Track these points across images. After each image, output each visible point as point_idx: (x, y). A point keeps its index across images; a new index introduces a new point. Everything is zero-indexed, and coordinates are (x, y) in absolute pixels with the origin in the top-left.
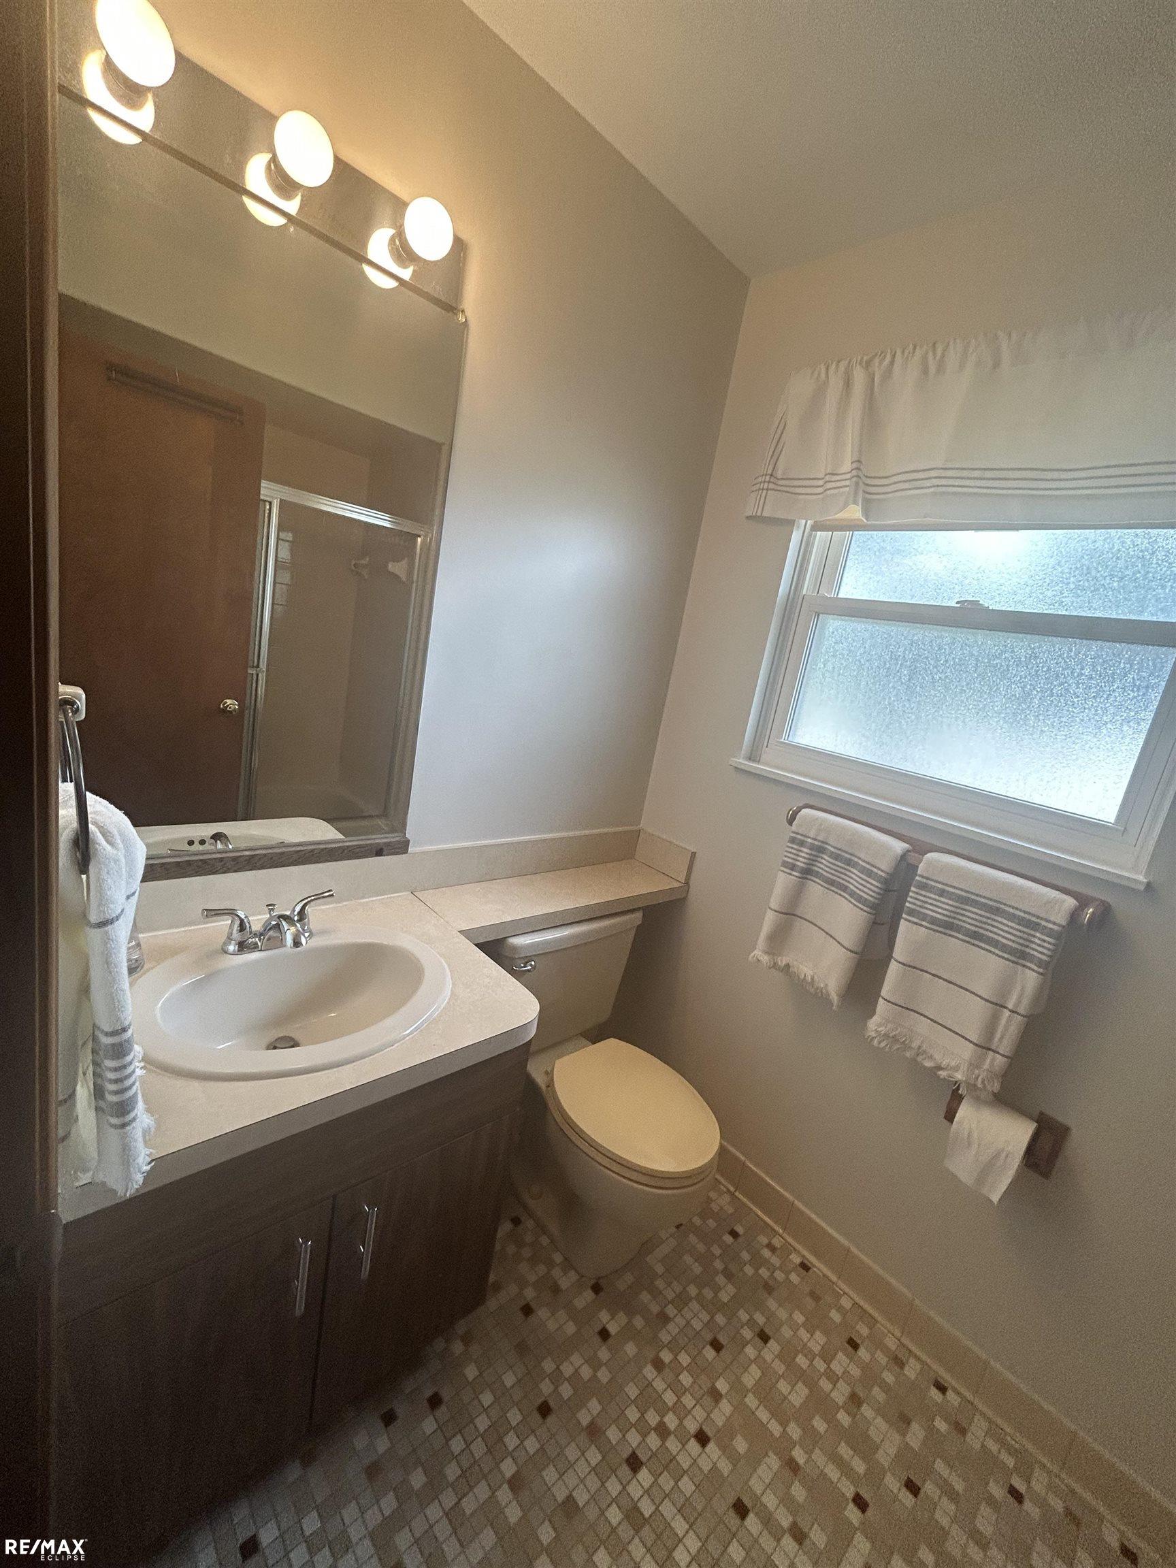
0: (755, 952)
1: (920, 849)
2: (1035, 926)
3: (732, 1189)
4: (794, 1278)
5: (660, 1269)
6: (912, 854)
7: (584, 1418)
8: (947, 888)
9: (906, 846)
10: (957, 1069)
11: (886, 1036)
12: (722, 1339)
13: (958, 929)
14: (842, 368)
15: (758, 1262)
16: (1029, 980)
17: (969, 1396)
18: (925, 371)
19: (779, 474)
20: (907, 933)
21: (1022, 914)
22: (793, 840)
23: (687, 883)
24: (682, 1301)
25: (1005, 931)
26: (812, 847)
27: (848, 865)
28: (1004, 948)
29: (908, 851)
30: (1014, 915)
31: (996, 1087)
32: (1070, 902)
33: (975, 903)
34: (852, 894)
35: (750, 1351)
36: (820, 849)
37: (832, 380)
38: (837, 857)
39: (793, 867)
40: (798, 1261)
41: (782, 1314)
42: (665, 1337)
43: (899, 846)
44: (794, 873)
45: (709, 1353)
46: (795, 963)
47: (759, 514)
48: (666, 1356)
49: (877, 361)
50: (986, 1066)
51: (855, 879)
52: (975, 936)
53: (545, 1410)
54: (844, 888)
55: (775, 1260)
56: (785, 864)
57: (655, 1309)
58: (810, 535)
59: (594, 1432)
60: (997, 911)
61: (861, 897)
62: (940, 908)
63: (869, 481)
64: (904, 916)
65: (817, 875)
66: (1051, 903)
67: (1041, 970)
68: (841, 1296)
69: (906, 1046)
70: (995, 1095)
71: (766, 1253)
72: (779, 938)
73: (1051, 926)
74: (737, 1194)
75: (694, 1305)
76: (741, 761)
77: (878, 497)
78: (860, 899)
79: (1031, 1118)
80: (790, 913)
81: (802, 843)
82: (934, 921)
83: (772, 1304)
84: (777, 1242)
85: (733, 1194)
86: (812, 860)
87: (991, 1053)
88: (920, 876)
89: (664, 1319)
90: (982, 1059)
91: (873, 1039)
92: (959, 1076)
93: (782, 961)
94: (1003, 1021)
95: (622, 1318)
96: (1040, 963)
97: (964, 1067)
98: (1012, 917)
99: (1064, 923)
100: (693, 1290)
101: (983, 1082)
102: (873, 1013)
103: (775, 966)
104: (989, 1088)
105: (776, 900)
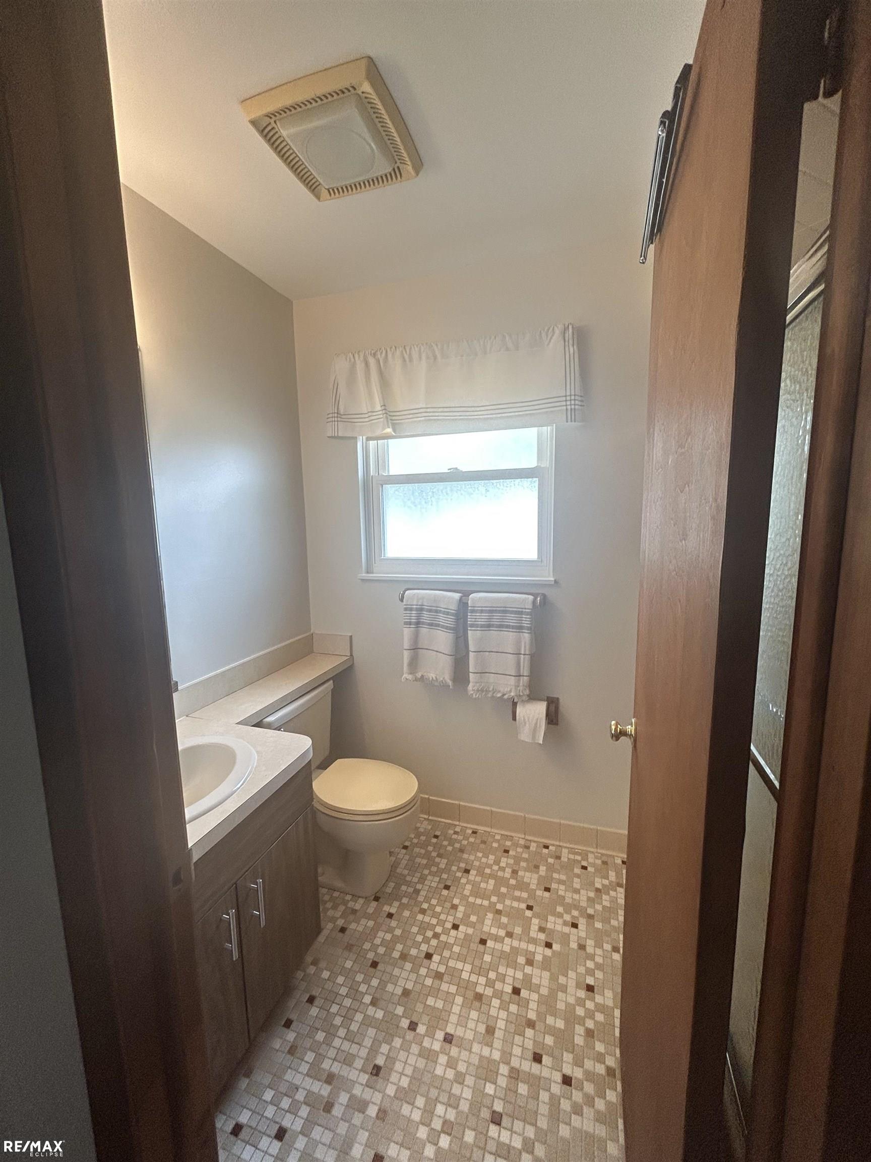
0: (404, 676)
1: (466, 594)
2: (521, 613)
3: (426, 817)
4: (472, 840)
5: (406, 872)
6: (464, 598)
7: (396, 954)
8: (484, 608)
9: (460, 594)
10: (510, 691)
11: (478, 690)
12: (449, 883)
13: (492, 626)
14: (362, 356)
15: (452, 842)
16: (526, 636)
17: (557, 843)
18: (404, 360)
19: (342, 412)
20: (472, 636)
21: (515, 609)
22: (406, 609)
23: (351, 655)
24: (422, 879)
25: (511, 620)
26: (417, 610)
27: (437, 613)
28: (513, 627)
29: (461, 597)
30: (513, 611)
31: (527, 692)
32: (531, 597)
33: (496, 611)
34: (443, 627)
35: (463, 881)
36: (420, 610)
37: (358, 362)
38: (430, 611)
39: (410, 623)
40: (470, 832)
41: (472, 858)
42: (420, 898)
43: (457, 596)
44: (412, 626)
45: (445, 892)
46: (425, 674)
47: (336, 435)
48: (425, 906)
49: (379, 353)
50: (521, 684)
51: (442, 619)
52: (501, 626)
53: (374, 964)
54: (438, 625)
55: (460, 838)
56: (406, 623)
57: (411, 890)
58: (366, 443)
59: (404, 957)
60: (505, 612)
61: (447, 626)
62: (482, 619)
63: (391, 414)
64: (469, 628)
65: (423, 623)
66: (524, 600)
67: (529, 631)
68: (494, 836)
69: (487, 691)
70: (528, 696)
71: (455, 836)
72: (414, 664)
73: (527, 610)
74: (430, 818)
75: (429, 877)
76: (364, 575)
77: (397, 421)
78: (447, 628)
79: (544, 700)
80: (415, 648)
81: (411, 610)
82: (482, 626)
83: (465, 856)
84: (458, 829)
85: (428, 819)
86: (419, 617)
87: (522, 677)
88: (471, 607)
89: (417, 892)
90: (519, 680)
91: (472, 694)
92: (512, 694)
93: (419, 675)
94: (522, 659)
95: (396, 904)
96: (529, 628)
97: (513, 690)
98: (512, 612)
99: (531, 607)
100: (426, 872)
101: (522, 692)
102: (469, 682)
103: (416, 680)
104: (525, 693)
105: (406, 644)
